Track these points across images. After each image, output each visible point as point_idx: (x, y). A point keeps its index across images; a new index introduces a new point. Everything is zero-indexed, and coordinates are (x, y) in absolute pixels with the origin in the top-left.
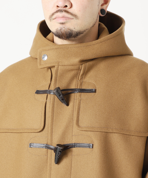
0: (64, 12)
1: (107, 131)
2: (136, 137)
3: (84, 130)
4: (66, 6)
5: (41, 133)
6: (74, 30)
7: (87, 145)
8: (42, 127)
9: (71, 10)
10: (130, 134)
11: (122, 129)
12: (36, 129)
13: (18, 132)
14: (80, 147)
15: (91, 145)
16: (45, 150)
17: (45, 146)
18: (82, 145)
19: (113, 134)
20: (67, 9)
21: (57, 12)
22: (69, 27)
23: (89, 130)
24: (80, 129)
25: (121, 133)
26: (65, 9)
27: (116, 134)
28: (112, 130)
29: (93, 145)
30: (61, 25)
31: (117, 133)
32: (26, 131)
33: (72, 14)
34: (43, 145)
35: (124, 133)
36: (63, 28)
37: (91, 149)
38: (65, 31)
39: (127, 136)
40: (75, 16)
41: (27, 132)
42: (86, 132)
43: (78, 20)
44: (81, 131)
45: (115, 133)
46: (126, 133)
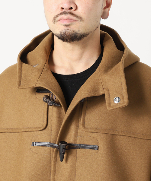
0: (69, 14)
1: (113, 133)
2: (142, 140)
3: (90, 131)
4: (71, 8)
5: (44, 131)
6: (78, 32)
7: (92, 147)
8: (45, 125)
9: (76, 13)
10: (136, 137)
11: (128, 132)
12: (38, 128)
13: (18, 131)
14: (84, 148)
15: (97, 147)
16: (48, 148)
17: (48, 144)
18: (87, 146)
19: (119, 136)
20: (72, 11)
21: (62, 14)
22: (74, 29)
23: (95, 131)
24: (86, 130)
25: (127, 135)
26: (70, 11)
27: (122, 137)
28: (118, 132)
29: (98, 147)
30: (66, 27)
31: (123, 135)
32: (27, 130)
33: (77, 16)
34: (46, 144)
35: (130, 136)
36: (68, 30)
37: (96, 151)
38: (70, 33)
39: (133, 138)
40: (80, 18)
41: (29, 131)
42: (92, 133)
43: (82, 23)
44: (87, 132)
45: (120, 135)
46: (132, 136)
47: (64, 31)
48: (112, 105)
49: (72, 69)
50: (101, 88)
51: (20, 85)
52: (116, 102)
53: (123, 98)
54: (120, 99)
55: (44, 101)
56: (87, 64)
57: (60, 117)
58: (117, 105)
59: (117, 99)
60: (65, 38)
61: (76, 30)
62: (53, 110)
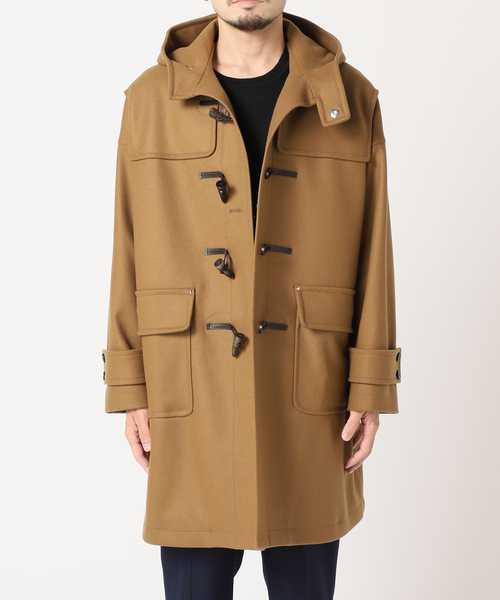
47: (244, 16)
48: (328, 120)
52: (334, 116)
55: (211, 116)
58: (335, 119)
59: (335, 112)
60: (242, 26)
61: (261, 15)
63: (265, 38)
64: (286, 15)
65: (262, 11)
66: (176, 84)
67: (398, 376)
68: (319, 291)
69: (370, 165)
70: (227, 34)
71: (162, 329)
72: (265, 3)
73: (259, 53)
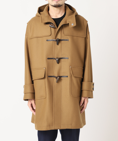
3: (66, 35)
7: (67, 40)
12: (48, 35)
24: (64, 35)
47: (56, 4)
49: (57, 16)
50: (67, 21)
51: (42, 22)
52: (73, 25)
53: (74, 24)
54: (73, 24)
56: (61, 15)
57: (55, 31)
60: (55, 6)
62: (53, 29)
63: (60, 9)
64: (65, 4)
65: (60, 3)
66: (42, 19)
67: (93, 89)
68: (75, 68)
69: (86, 38)
70: (51, 8)
71: (38, 78)
72: (61, 1)
73: (59, 13)
